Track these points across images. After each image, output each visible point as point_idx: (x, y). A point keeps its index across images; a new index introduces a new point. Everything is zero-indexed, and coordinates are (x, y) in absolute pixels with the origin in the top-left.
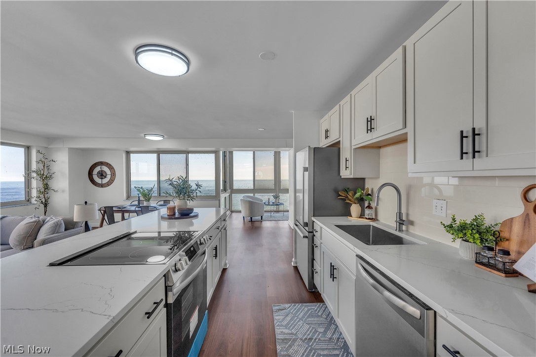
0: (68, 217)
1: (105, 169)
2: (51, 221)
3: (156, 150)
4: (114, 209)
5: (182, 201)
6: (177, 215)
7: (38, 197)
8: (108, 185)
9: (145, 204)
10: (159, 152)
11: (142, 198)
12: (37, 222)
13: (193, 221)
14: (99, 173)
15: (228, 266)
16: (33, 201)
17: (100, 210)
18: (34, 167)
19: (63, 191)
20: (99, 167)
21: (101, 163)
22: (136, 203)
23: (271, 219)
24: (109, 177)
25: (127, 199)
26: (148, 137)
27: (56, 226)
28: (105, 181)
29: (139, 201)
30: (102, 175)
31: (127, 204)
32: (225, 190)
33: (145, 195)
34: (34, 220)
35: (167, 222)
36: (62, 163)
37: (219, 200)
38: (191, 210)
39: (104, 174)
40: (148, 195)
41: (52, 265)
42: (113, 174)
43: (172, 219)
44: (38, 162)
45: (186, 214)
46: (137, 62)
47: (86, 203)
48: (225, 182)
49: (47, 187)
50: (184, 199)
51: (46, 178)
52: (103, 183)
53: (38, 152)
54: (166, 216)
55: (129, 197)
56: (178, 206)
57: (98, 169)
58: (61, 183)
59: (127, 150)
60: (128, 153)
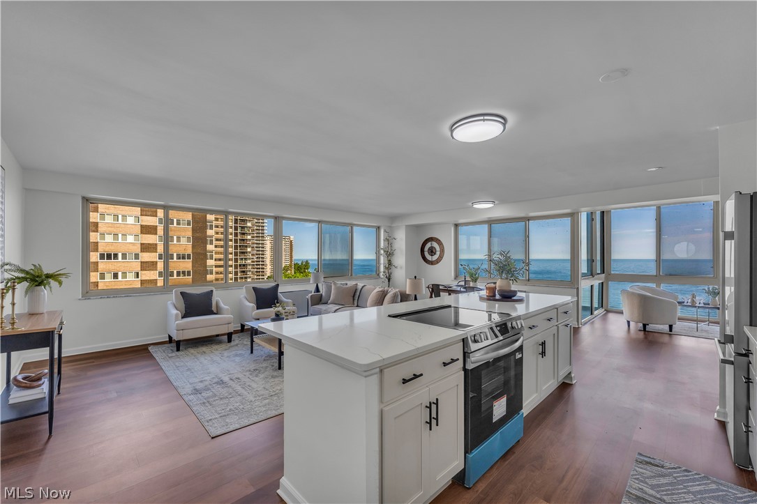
0: (403, 290)
1: (435, 245)
2: (392, 292)
3: (487, 220)
4: (441, 287)
5: (505, 282)
6: (498, 297)
7: (384, 272)
8: (438, 263)
9: (472, 284)
10: (490, 222)
11: (468, 279)
12: (383, 291)
13: (516, 305)
14: (429, 249)
15: (574, 382)
16: (381, 274)
17: (428, 287)
18: (382, 245)
19: (401, 268)
20: (430, 243)
21: (431, 239)
22: (463, 283)
23: (697, 334)
24: (438, 253)
25: (455, 279)
26: (476, 206)
27: (394, 296)
28: (435, 257)
29: (465, 281)
30: (432, 252)
31: (454, 284)
32: (591, 273)
33: (471, 276)
34: (381, 289)
35: (485, 304)
36: (400, 238)
37: (578, 289)
38: (514, 293)
39: (434, 251)
40: (475, 275)
41: (389, 316)
42: (442, 251)
43: (491, 300)
44: (384, 240)
45: (508, 296)
46: (453, 138)
47: (415, 277)
48: (591, 261)
49: (390, 263)
50: (507, 279)
51: (390, 254)
52: (434, 260)
53: (385, 231)
54: (486, 297)
55: (456, 277)
56: (499, 287)
57: (428, 245)
58: (400, 260)
59: (456, 223)
60: (456, 226)
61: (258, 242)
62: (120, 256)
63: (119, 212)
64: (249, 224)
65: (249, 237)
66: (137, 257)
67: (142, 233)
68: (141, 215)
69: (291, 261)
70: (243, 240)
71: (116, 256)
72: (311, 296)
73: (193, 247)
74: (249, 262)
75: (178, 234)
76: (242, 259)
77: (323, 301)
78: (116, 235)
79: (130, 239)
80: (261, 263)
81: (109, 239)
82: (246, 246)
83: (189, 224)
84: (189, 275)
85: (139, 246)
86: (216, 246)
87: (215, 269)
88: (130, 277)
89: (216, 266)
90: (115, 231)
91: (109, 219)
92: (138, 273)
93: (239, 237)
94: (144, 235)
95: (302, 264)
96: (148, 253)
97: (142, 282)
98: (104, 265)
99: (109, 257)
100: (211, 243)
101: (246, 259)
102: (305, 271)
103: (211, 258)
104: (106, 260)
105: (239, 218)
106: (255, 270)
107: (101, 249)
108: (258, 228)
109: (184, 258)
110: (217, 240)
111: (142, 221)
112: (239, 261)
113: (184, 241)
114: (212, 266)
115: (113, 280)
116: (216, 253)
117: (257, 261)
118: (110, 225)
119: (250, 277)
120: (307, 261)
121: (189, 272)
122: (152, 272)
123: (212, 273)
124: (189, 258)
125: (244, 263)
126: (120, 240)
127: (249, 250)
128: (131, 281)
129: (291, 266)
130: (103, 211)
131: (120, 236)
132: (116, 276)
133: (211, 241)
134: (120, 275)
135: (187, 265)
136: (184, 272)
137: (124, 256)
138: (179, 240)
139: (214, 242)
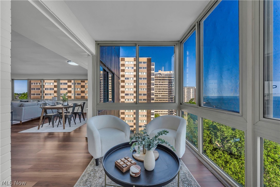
63: (129, 82)
66: (133, 95)
71: (128, 94)
73: (147, 91)
75: (143, 88)
76: (171, 96)
79: (132, 90)
81: (127, 90)
83: (146, 84)
84: (146, 100)
87: (154, 99)
91: (127, 84)
92: (133, 99)
93: (170, 88)
94: (134, 88)
97: (134, 102)
98: (126, 97)
103: (153, 95)
105: (170, 81)
109: (145, 95)
113: (145, 90)
115: (128, 101)
118: (127, 86)
121: (146, 99)
128: (131, 101)
130: (126, 82)
131: (129, 89)
135: (145, 97)
136: (145, 99)
137: (130, 95)
138: (143, 90)
139: (154, 90)
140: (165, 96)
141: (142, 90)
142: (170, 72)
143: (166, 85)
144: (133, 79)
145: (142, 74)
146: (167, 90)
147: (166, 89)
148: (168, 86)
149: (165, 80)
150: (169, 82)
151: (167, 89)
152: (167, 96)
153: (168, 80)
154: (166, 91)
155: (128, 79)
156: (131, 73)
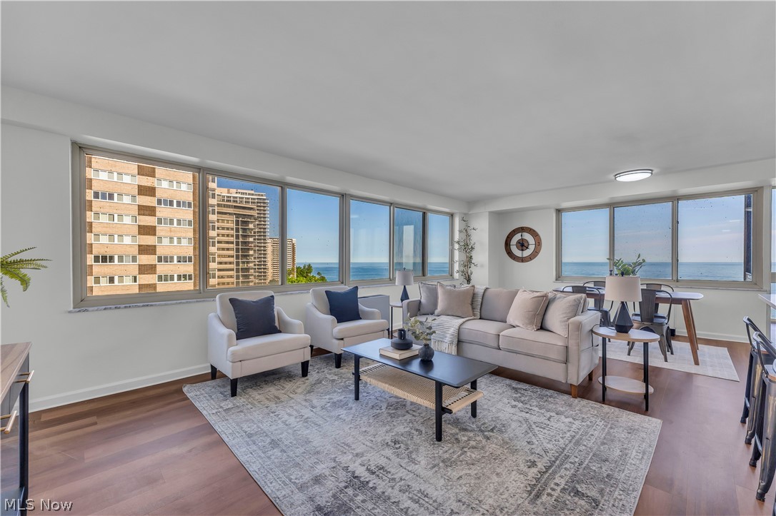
1: (527, 236)
8: (531, 259)
10: (613, 206)
12: (547, 297)
14: (518, 242)
16: (456, 274)
18: (457, 236)
19: (482, 266)
20: (519, 234)
21: (522, 230)
24: (532, 248)
25: (556, 280)
26: (621, 179)
27: (578, 305)
28: (527, 253)
30: (523, 245)
36: (482, 232)
39: (526, 244)
42: (539, 244)
44: (460, 231)
49: (468, 260)
51: (467, 248)
52: (524, 256)
53: (461, 219)
55: (559, 277)
57: (517, 237)
58: (481, 256)
59: (558, 208)
60: (559, 211)
61: (260, 245)
62: (116, 258)
63: (115, 211)
64: (251, 226)
65: (251, 239)
66: (134, 259)
67: (139, 234)
68: (139, 215)
69: (294, 264)
70: (245, 242)
71: (111, 259)
72: (408, 304)
73: (195, 249)
74: (251, 265)
75: (179, 235)
76: (243, 263)
77: (422, 311)
78: (111, 236)
79: (127, 240)
80: (262, 267)
81: (104, 240)
82: (248, 249)
83: (190, 225)
84: (190, 278)
85: (137, 247)
86: (218, 249)
87: (217, 273)
88: (128, 281)
89: (219, 270)
90: (111, 232)
91: (104, 219)
92: (135, 278)
93: (241, 240)
94: (142, 236)
95: (304, 267)
96: (146, 256)
97: (141, 287)
98: (98, 269)
99: (104, 259)
100: (214, 245)
101: (248, 263)
102: (307, 275)
103: (214, 261)
104: (101, 263)
105: (240, 219)
106: (257, 274)
107: (96, 251)
108: (259, 230)
109: (185, 261)
110: (219, 242)
111: (140, 221)
112: (241, 265)
113: (184, 242)
114: (214, 270)
115: (108, 284)
116: (219, 256)
117: (258, 265)
118: (106, 225)
119: (252, 281)
120: (310, 265)
121: (190, 276)
122: (151, 276)
123: (214, 277)
124: (190, 261)
125: (246, 267)
126: (116, 242)
127: (251, 252)
128: (127, 286)
129: (293, 269)
130: (98, 209)
131: (116, 236)
132: (112, 280)
133: (213, 243)
134: (116, 279)
135: (188, 268)
136: (185, 276)
137: (121, 259)
138: (179, 242)
139: (217, 245)
140: (226, 263)
141: (175, 243)
142: (228, 193)
143: (228, 229)
144: (135, 201)
145: (175, 188)
146: (232, 245)
147: (227, 242)
148: (234, 233)
149: (226, 213)
150: (237, 221)
151: (232, 243)
152: (230, 263)
153: (235, 214)
154: (228, 249)
155: (111, 197)
156: (127, 179)
